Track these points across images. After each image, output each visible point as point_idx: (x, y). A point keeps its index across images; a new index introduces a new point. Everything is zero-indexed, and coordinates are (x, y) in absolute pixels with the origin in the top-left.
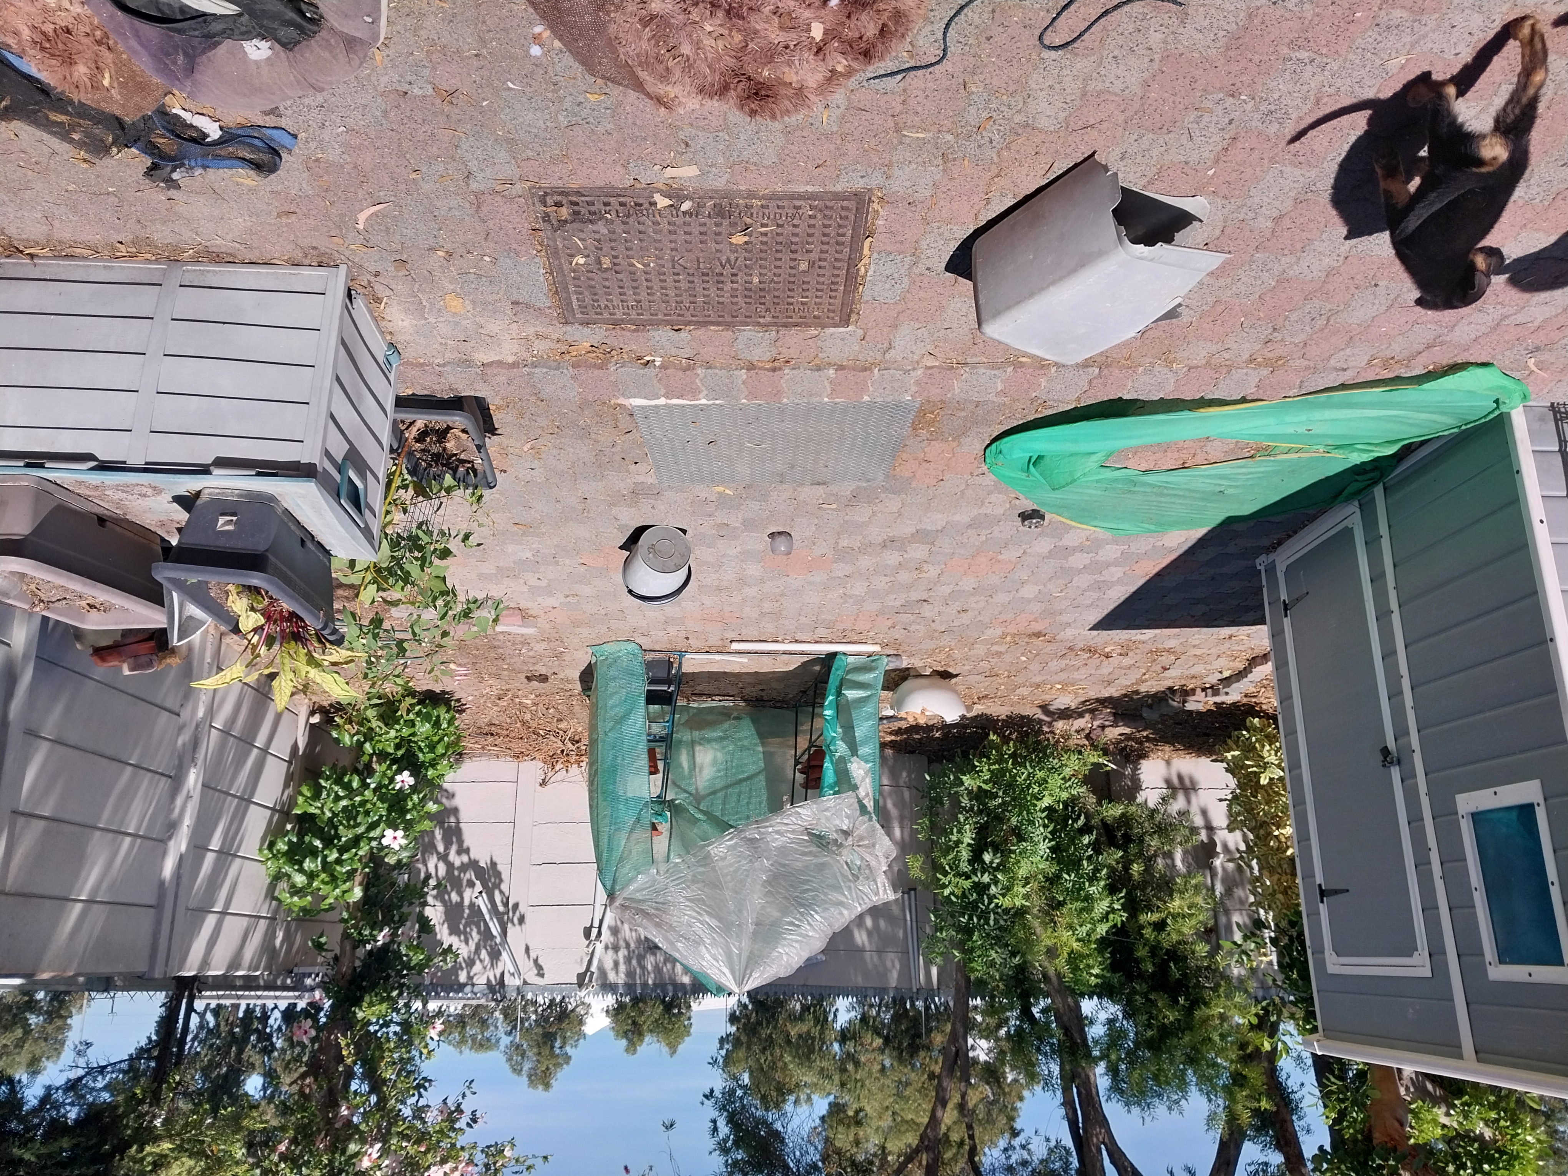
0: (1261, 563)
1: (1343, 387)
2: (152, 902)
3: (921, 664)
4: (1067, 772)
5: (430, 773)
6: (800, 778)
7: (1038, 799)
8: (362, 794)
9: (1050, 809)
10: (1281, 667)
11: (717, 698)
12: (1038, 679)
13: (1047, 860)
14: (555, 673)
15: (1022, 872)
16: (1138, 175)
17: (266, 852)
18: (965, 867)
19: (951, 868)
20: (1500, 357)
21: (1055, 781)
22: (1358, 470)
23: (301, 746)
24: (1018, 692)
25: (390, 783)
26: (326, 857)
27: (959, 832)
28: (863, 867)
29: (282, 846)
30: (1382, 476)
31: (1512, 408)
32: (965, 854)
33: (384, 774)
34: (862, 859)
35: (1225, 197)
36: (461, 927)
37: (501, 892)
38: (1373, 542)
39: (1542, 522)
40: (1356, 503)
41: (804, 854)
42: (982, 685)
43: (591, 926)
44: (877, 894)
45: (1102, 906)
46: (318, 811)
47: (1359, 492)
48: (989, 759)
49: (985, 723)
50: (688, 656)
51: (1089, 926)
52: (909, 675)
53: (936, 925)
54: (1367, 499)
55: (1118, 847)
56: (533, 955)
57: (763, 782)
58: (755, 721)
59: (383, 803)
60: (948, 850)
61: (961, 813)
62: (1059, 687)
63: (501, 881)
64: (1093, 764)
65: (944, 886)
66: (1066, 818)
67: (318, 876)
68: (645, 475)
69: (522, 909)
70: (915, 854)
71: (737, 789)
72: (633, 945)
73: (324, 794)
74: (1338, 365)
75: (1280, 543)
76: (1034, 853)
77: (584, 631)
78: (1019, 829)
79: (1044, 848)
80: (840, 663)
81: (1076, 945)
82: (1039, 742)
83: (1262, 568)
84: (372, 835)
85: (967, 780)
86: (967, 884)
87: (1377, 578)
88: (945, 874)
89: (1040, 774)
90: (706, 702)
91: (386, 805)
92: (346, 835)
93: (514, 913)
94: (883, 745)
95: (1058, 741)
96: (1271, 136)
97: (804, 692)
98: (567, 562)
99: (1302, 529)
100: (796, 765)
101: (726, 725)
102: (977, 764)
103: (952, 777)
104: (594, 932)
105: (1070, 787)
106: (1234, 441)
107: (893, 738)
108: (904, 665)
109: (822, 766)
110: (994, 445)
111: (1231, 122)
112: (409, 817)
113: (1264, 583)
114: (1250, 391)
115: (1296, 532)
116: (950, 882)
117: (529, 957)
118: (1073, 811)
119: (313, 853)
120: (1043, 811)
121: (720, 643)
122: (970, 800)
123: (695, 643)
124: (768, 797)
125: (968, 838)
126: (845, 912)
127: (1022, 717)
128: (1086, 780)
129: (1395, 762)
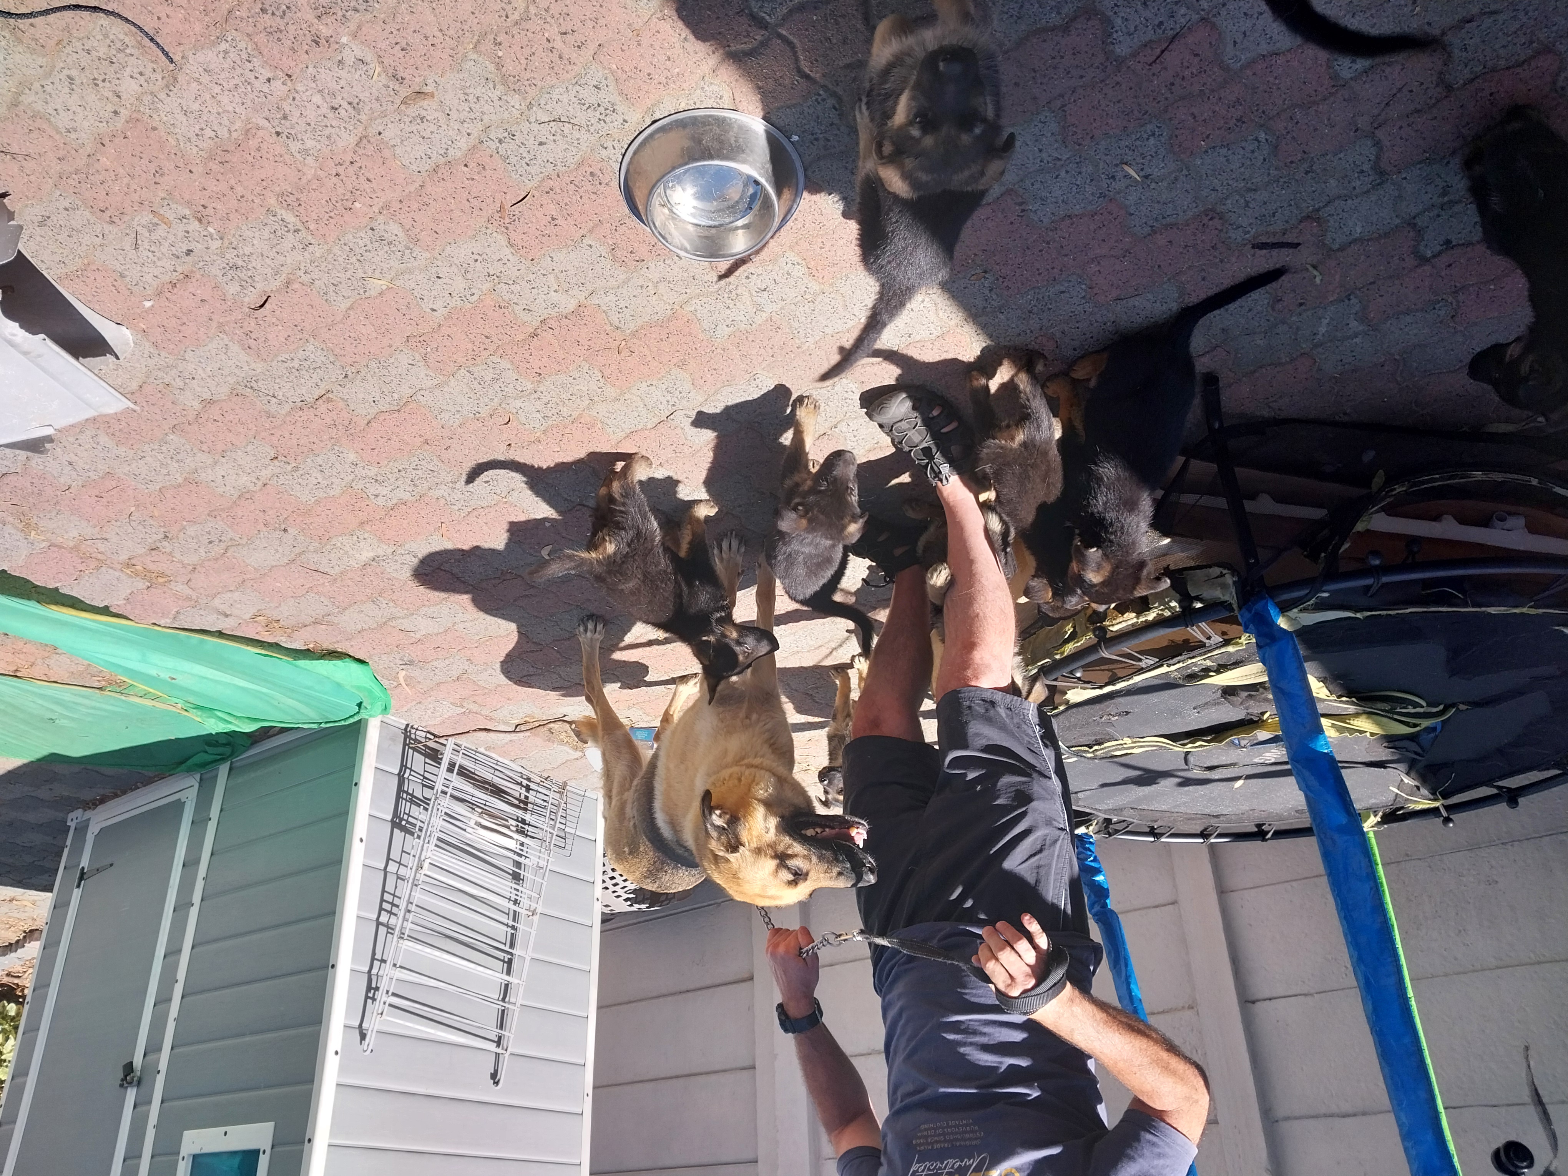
0: (74, 818)
1: (220, 634)
10: (50, 948)
16: (57, 258)
20: (376, 659)
22: (210, 741)
30: (232, 754)
31: (371, 716)
35: (155, 344)
38: (199, 823)
39: (361, 840)
40: (198, 777)
47: (203, 765)
54: (208, 775)
74: (222, 608)
75: (103, 801)
83: (72, 825)
87: (191, 864)
96: (229, 297)
99: (132, 790)
106: (86, 662)
111: (189, 252)
113: (68, 842)
114: (116, 603)
115: (124, 793)
129: (135, 1082)
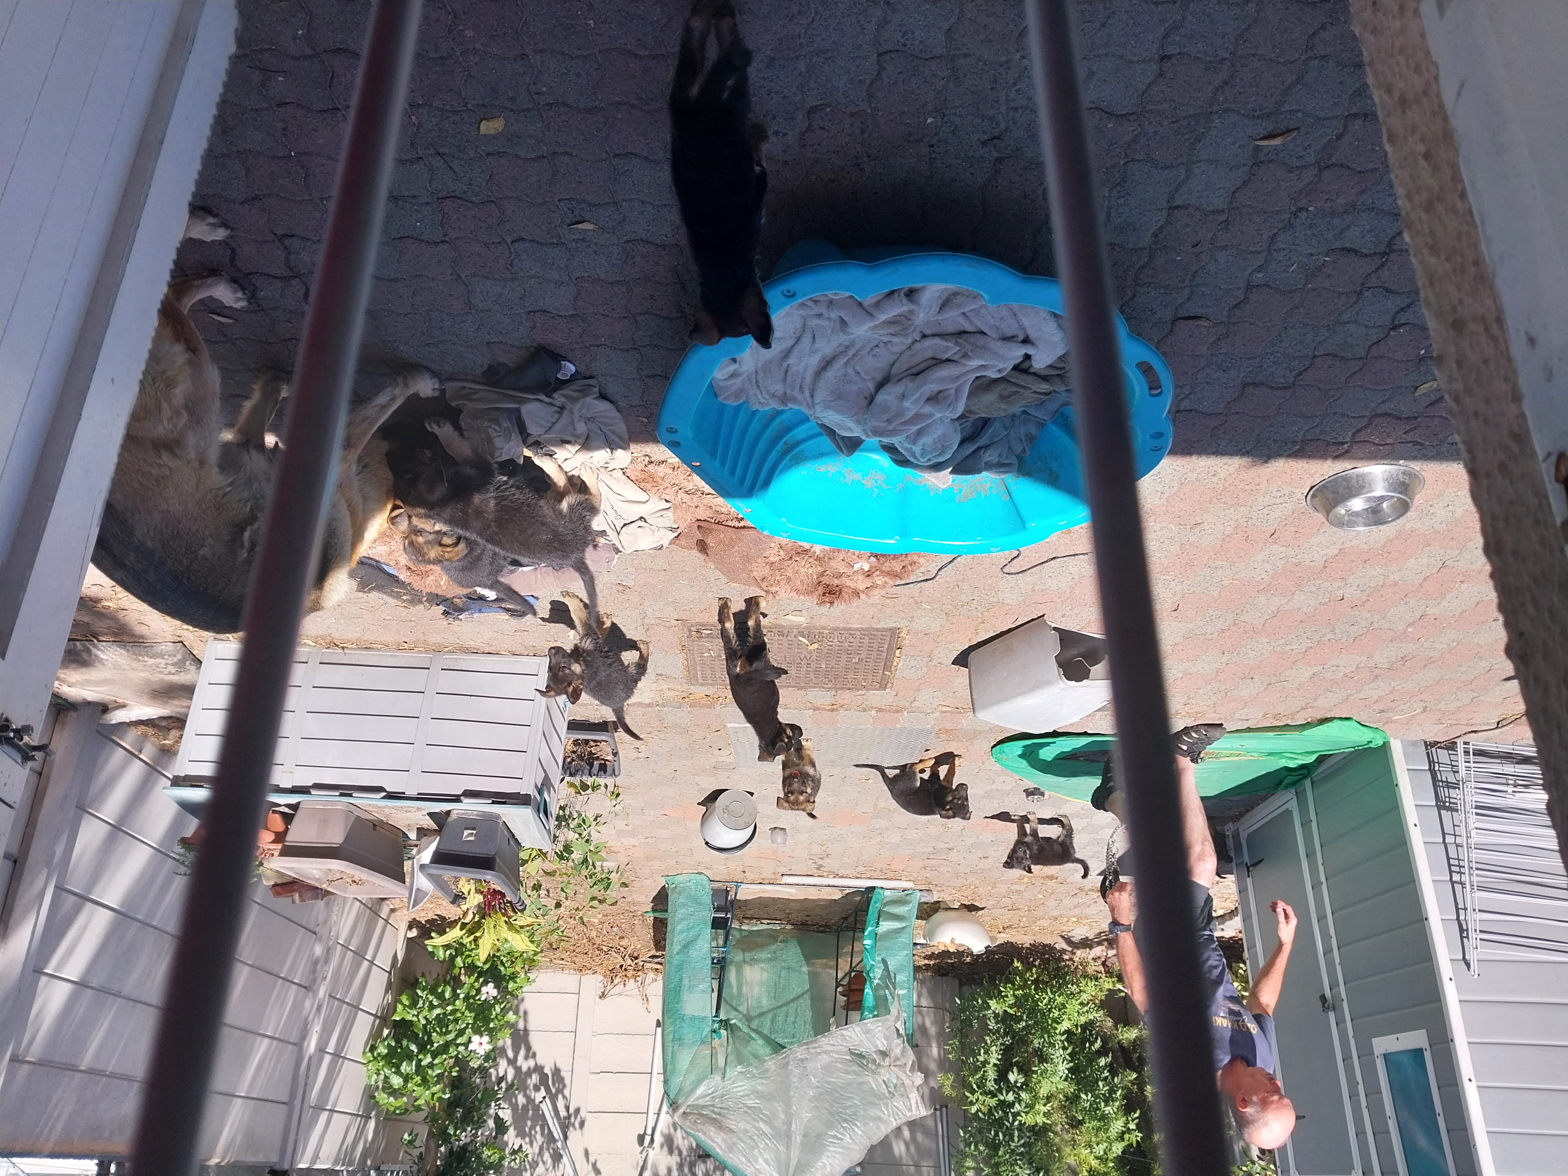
0: (1229, 828)
2: (285, 1099)
3: (950, 898)
4: (1085, 997)
5: (511, 986)
6: (842, 999)
7: (1058, 1023)
8: (454, 1004)
9: (1068, 1032)
10: (1246, 919)
11: (765, 921)
12: (1056, 913)
13: (1065, 1080)
14: (624, 897)
15: (1043, 1092)
17: (369, 1054)
18: (991, 1085)
19: (978, 1087)
21: (1073, 1006)
22: (1290, 771)
23: (400, 957)
24: (1038, 923)
25: (476, 995)
26: (421, 1060)
27: (986, 1052)
28: (899, 1085)
29: (382, 1050)
30: (1309, 773)
32: (992, 1074)
33: (472, 986)
34: (898, 1078)
36: (527, 1129)
37: (564, 1097)
38: (1306, 823)
39: (1416, 825)
40: (1293, 791)
41: (847, 1072)
42: (1007, 918)
43: (645, 1133)
44: (910, 1110)
45: (1118, 1125)
46: (415, 1019)
47: (1293, 784)
48: (1013, 984)
49: (1009, 951)
50: (743, 886)
51: (1105, 1145)
52: (939, 908)
53: (965, 1140)
54: (1300, 789)
55: (1134, 1070)
56: (592, 1159)
57: (809, 1002)
58: (801, 944)
59: (470, 1012)
60: (977, 1069)
61: (988, 1035)
62: (1075, 920)
63: (564, 1086)
64: (1109, 990)
65: (972, 1103)
66: (1084, 1041)
67: (412, 1079)
68: (724, 757)
69: (583, 1113)
70: (946, 1073)
71: (784, 1009)
72: (685, 1153)
73: (421, 1002)
75: (1241, 815)
76: (1055, 1073)
77: (656, 864)
78: (1041, 1050)
79: (1063, 1068)
80: (878, 896)
81: (1095, 1163)
82: (1058, 969)
83: (1229, 834)
84: (458, 1041)
85: (993, 1003)
86: (993, 1102)
87: (1310, 854)
88: (973, 1092)
89: (1059, 1000)
90: (756, 925)
91: (473, 1014)
92: (438, 1041)
93: (576, 1118)
94: (917, 969)
95: (1077, 968)
97: (845, 919)
98: (652, 813)
99: (1256, 806)
100: (837, 987)
101: (773, 947)
102: (1002, 989)
103: (980, 1001)
104: (648, 1139)
105: (1087, 1012)
107: (926, 962)
108: (935, 899)
109: (863, 991)
110: (998, 747)
112: (492, 1025)
113: (1231, 846)
115: (1252, 808)
116: (977, 1100)
117: (588, 1161)
118: (1091, 1035)
119: (409, 1057)
120: (1063, 1034)
121: (773, 876)
122: (997, 1023)
123: (750, 876)
124: (813, 1017)
125: (994, 1058)
126: (882, 1127)
127: (1044, 946)
128: (1103, 1005)
129: (1331, 1008)
